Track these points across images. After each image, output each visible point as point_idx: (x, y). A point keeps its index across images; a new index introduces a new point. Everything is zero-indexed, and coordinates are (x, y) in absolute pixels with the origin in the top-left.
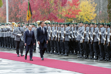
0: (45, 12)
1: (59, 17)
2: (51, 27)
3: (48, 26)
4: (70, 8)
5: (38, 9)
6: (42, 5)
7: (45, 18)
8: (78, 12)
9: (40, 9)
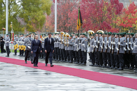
0: (97, 20)
1: (112, 26)
2: (104, 37)
3: (100, 37)
4: (126, 16)
5: (89, 18)
6: (94, 13)
7: (97, 28)
8: (135, 21)
9: (91, 17)
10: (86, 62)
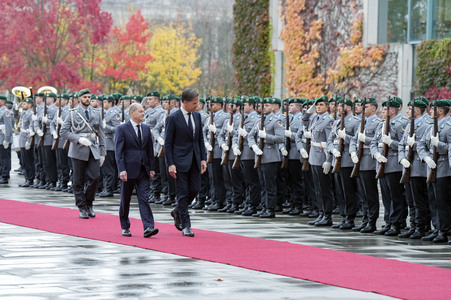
0: (41, 59)
1: (84, 75)
2: (60, 106)
3: (49, 104)
4: (122, 49)
5: (17, 51)
6: (32, 38)
7: (40, 80)
8: (145, 62)
9: (23, 49)
10: (8, 177)
